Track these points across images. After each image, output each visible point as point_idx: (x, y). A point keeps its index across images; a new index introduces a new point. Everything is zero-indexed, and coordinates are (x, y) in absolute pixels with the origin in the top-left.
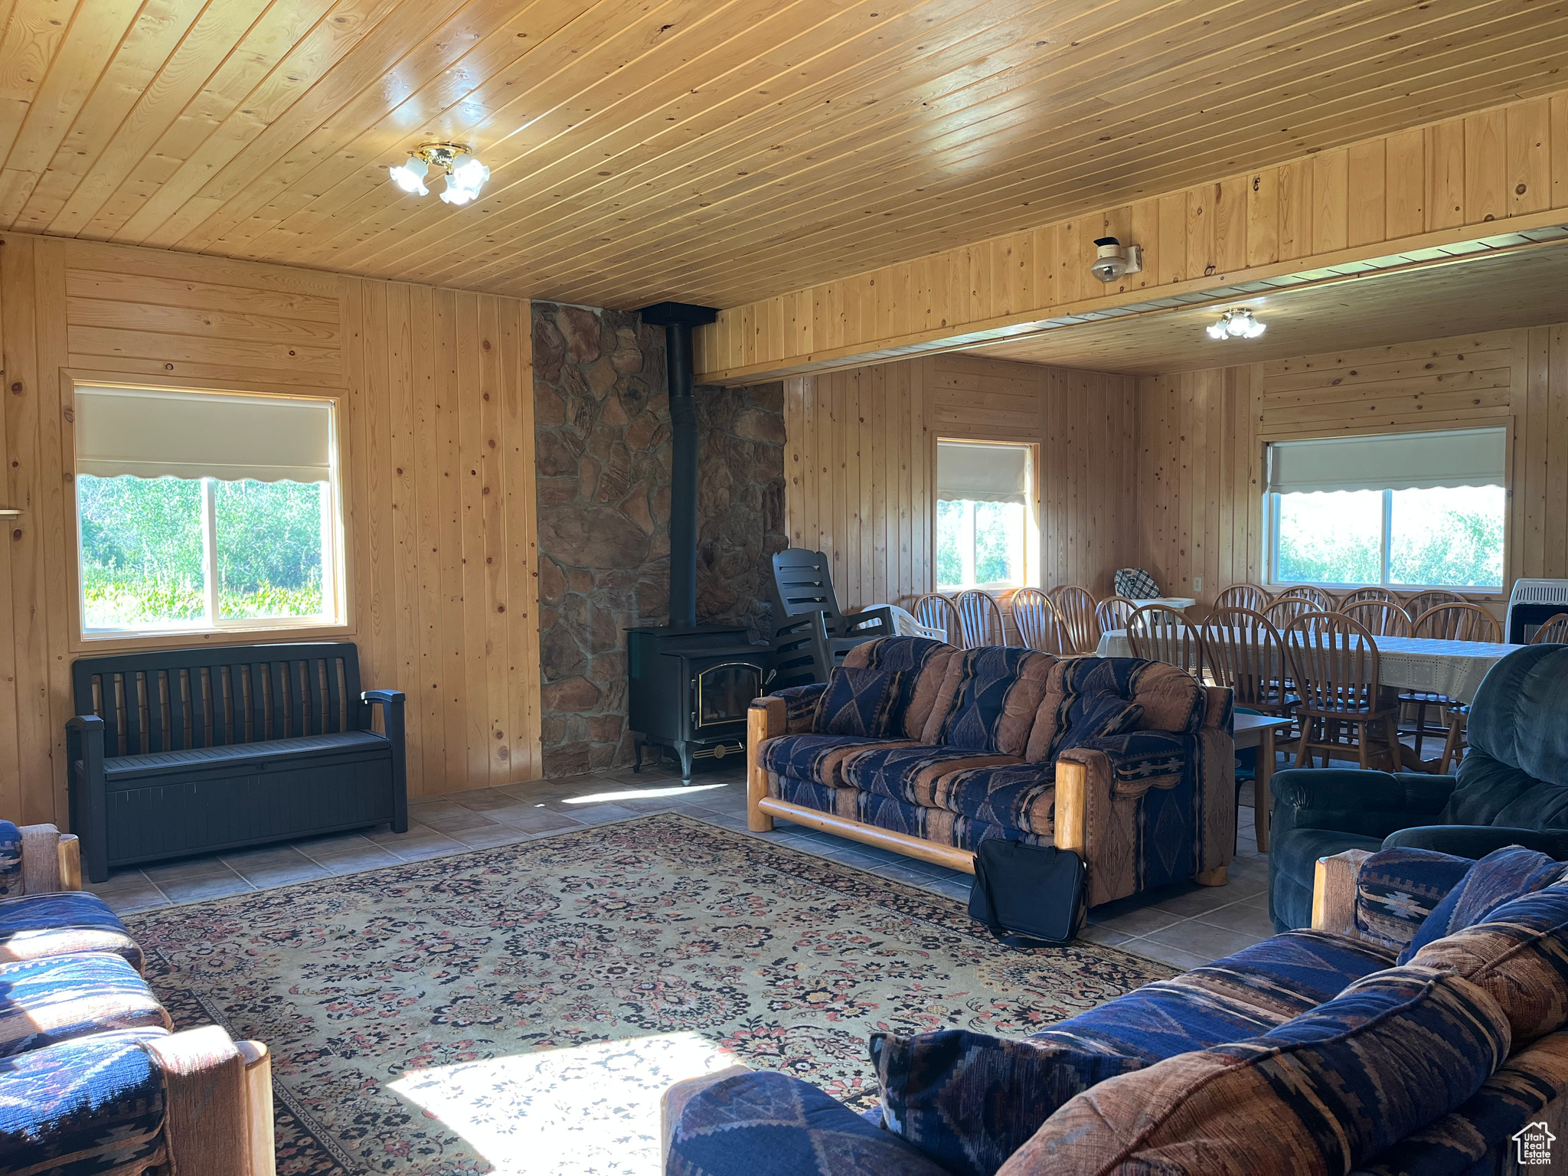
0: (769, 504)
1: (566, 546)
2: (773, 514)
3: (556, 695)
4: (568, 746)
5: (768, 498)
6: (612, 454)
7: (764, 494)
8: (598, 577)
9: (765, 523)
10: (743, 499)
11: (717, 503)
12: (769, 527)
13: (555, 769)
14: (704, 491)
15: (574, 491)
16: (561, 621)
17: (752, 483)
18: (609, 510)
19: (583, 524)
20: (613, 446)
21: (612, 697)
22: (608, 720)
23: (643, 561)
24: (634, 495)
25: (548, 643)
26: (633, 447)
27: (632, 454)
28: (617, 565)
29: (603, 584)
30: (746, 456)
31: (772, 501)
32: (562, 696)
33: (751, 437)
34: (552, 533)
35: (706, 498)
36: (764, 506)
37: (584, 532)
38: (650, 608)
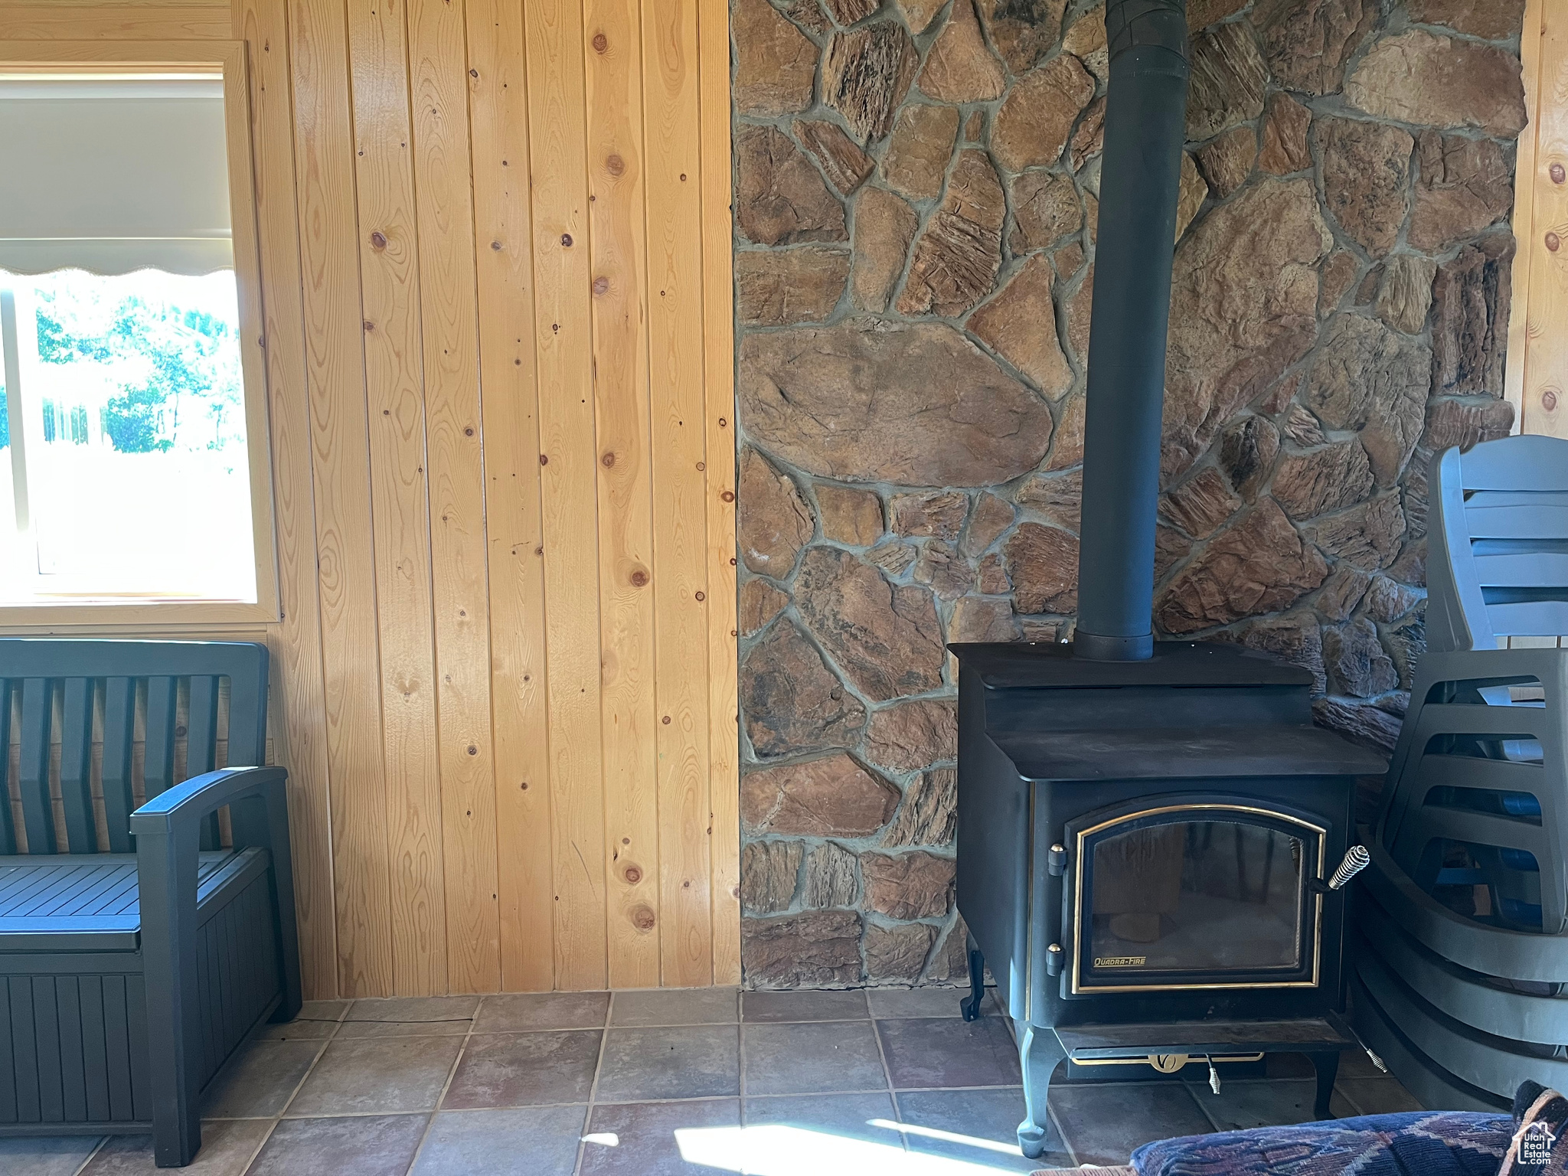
0: (1452, 308)
1: (809, 426)
2: (1466, 336)
3: (775, 795)
4: (805, 918)
5: (1452, 290)
6: (949, 180)
7: (1438, 280)
8: (896, 504)
9: (1437, 364)
10: (1367, 294)
11: (1275, 308)
12: (1449, 375)
13: (770, 968)
14: (1231, 272)
15: (836, 283)
16: (795, 613)
17: (1400, 247)
18: (938, 333)
19: (857, 370)
20: (956, 159)
21: (928, 809)
22: (918, 864)
23: (1032, 466)
24: (1011, 289)
25: (758, 667)
26: (1012, 158)
27: (1011, 177)
28: (952, 475)
29: (910, 525)
30: (1382, 169)
31: (1466, 300)
32: (791, 798)
33: (1404, 114)
34: (769, 392)
35: (1237, 293)
36: (1434, 311)
37: (860, 390)
38: (1050, 590)
